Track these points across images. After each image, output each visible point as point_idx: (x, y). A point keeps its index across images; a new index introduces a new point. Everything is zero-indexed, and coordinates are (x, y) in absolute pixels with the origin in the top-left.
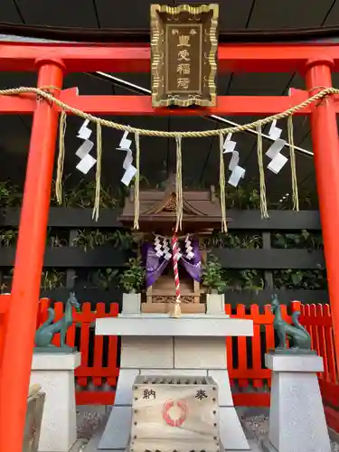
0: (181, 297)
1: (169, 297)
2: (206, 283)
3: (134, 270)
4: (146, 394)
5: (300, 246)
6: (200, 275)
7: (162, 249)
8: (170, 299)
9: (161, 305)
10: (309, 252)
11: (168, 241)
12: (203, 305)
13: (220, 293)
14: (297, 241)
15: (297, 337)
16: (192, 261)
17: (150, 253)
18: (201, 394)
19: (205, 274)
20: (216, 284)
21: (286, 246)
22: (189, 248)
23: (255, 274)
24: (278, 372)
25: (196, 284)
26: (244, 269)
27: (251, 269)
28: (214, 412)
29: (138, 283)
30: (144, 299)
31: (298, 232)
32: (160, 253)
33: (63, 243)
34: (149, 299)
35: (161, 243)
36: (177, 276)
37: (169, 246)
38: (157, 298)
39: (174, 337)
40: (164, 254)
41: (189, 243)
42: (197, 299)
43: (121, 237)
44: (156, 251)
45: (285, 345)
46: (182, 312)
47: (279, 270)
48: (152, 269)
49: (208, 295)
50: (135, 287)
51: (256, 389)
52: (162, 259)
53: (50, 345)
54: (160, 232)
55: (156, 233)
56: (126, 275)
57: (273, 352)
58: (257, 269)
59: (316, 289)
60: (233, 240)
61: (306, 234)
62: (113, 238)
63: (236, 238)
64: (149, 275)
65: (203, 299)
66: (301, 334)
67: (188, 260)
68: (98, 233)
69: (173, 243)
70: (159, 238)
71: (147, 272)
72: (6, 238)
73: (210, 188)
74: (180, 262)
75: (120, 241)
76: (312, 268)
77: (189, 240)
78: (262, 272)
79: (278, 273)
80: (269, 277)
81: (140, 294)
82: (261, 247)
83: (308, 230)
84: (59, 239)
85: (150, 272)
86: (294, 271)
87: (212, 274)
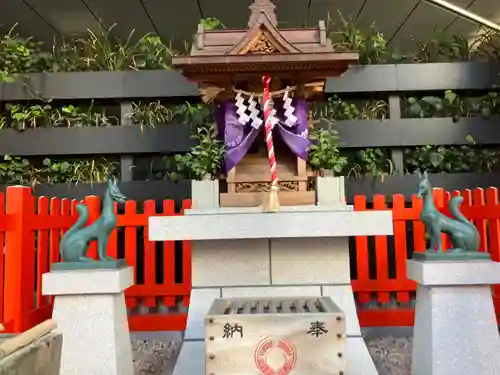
0: (279, 182)
1: (260, 184)
2: (316, 161)
3: (206, 145)
4: (228, 330)
5: (442, 114)
6: (307, 149)
7: (248, 112)
8: (262, 186)
9: (248, 196)
10: (455, 121)
11: (256, 99)
12: (312, 193)
13: (337, 174)
14: (439, 106)
15: (459, 235)
16: (294, 129)
17: (229, 119)
18: (318, 329)
19: (315, 147)
20: (332, 161)
21: (422, 115)
22: (289, 110)
23: (380, 153)
24: (430, 287)
25: (301, 163)
26: (364, 149)
27: (375, 148)
28: (340, 355)
29: (213, 165)
30: (223, 188)
31: (440, 93)
32: (244, 119)
33: (114, 122)
34: (231, 187)
35: (246, 103)
36: (271, 152)
37: (258, 107)
38: (243, 186)
39: (270, 241)
40: (251, 121)
41: (288, 101)
42: (303, 186)
43: (192, 110)
44: (238, 116)
45: (441, 246)
46: (282, 205)
47: (412, 148)
48: (234, 144)
49: (319, 179)
50: (210, 170)
51: (380, 304)
52: (248, 127)
53: (81, 258)
54: (243, 86)
55: (237, 88)
56: (194, 153)
57: (422, 258)
58: (381, 148)
59: (463, 171)
60: (347, 109)
61: (450, 97)
62: (180, 112)
63: (353, 105)
64: (229, 152)
65: (312, 185)
66: (464, 229)
67: (287, 128)
68: (159, 106)
69: (263, 102)
70: (242, 95)
71: (227, 148)
72: (32, 115)
73: (317, 23)
74: (276, 131)
75: (190, 115)
76: (458, 143)
77: (290, 97)
78: (388, 151)
79: (410, 151)
80: (397, 157)
81: (217, 181)
82: (388, 117)
83: (454, 91)
84: (106, 116)
85: (231, 148)
86: (435, 148)
87: (324, 147)
